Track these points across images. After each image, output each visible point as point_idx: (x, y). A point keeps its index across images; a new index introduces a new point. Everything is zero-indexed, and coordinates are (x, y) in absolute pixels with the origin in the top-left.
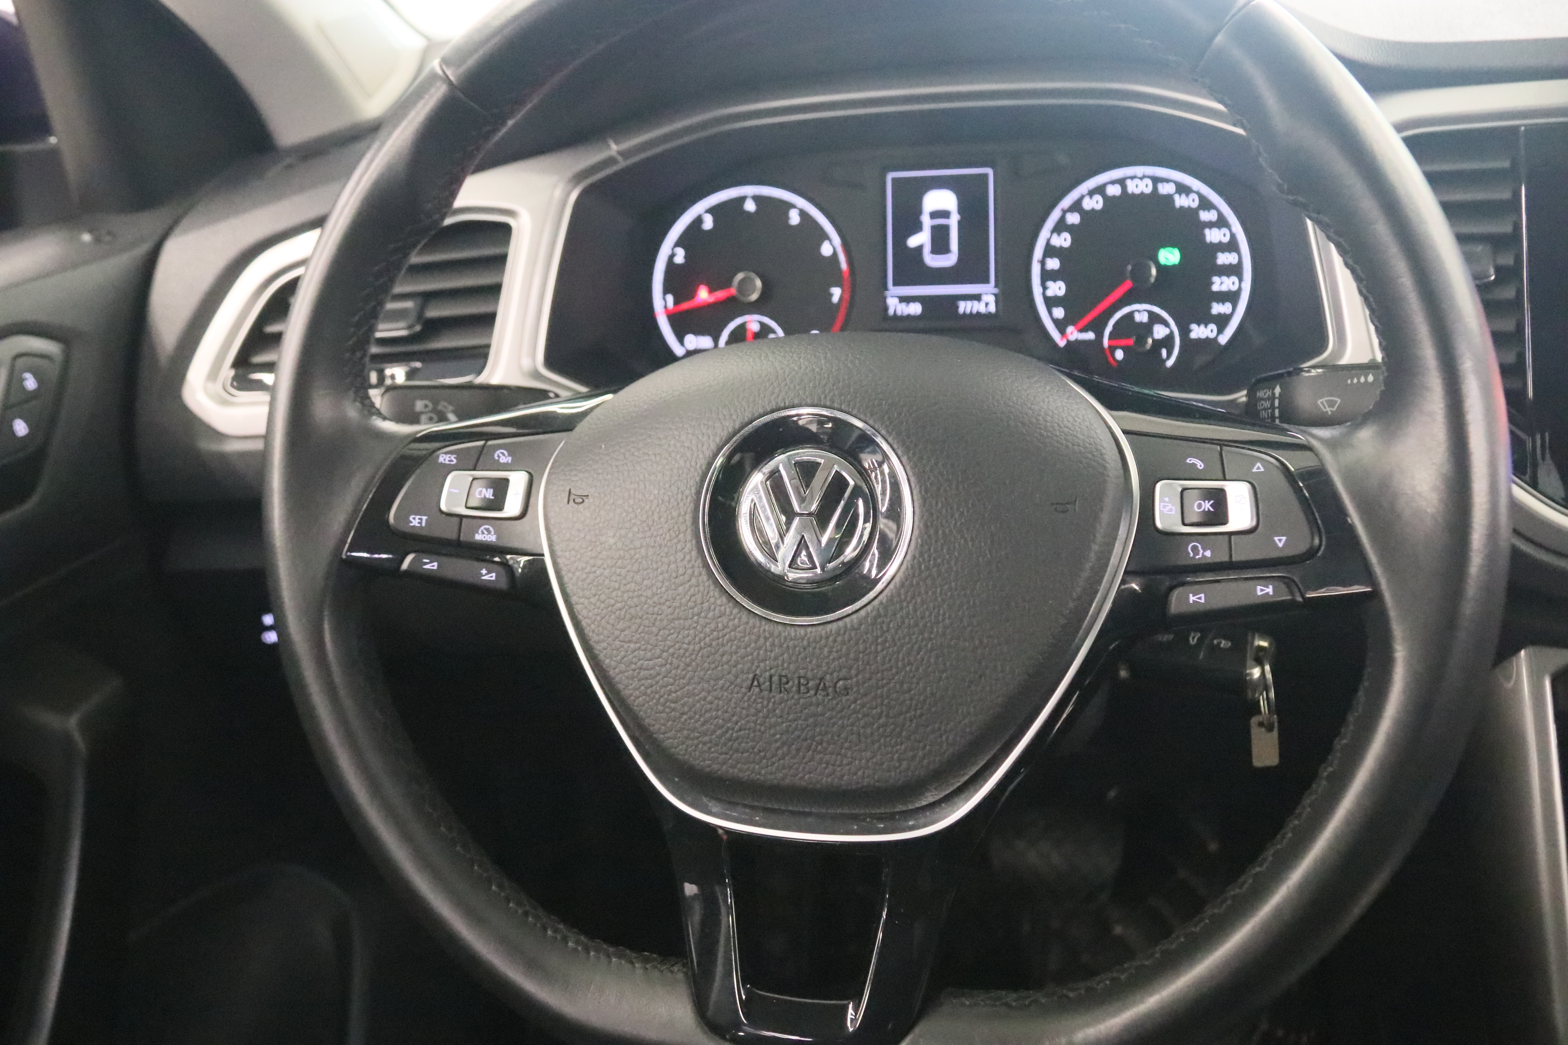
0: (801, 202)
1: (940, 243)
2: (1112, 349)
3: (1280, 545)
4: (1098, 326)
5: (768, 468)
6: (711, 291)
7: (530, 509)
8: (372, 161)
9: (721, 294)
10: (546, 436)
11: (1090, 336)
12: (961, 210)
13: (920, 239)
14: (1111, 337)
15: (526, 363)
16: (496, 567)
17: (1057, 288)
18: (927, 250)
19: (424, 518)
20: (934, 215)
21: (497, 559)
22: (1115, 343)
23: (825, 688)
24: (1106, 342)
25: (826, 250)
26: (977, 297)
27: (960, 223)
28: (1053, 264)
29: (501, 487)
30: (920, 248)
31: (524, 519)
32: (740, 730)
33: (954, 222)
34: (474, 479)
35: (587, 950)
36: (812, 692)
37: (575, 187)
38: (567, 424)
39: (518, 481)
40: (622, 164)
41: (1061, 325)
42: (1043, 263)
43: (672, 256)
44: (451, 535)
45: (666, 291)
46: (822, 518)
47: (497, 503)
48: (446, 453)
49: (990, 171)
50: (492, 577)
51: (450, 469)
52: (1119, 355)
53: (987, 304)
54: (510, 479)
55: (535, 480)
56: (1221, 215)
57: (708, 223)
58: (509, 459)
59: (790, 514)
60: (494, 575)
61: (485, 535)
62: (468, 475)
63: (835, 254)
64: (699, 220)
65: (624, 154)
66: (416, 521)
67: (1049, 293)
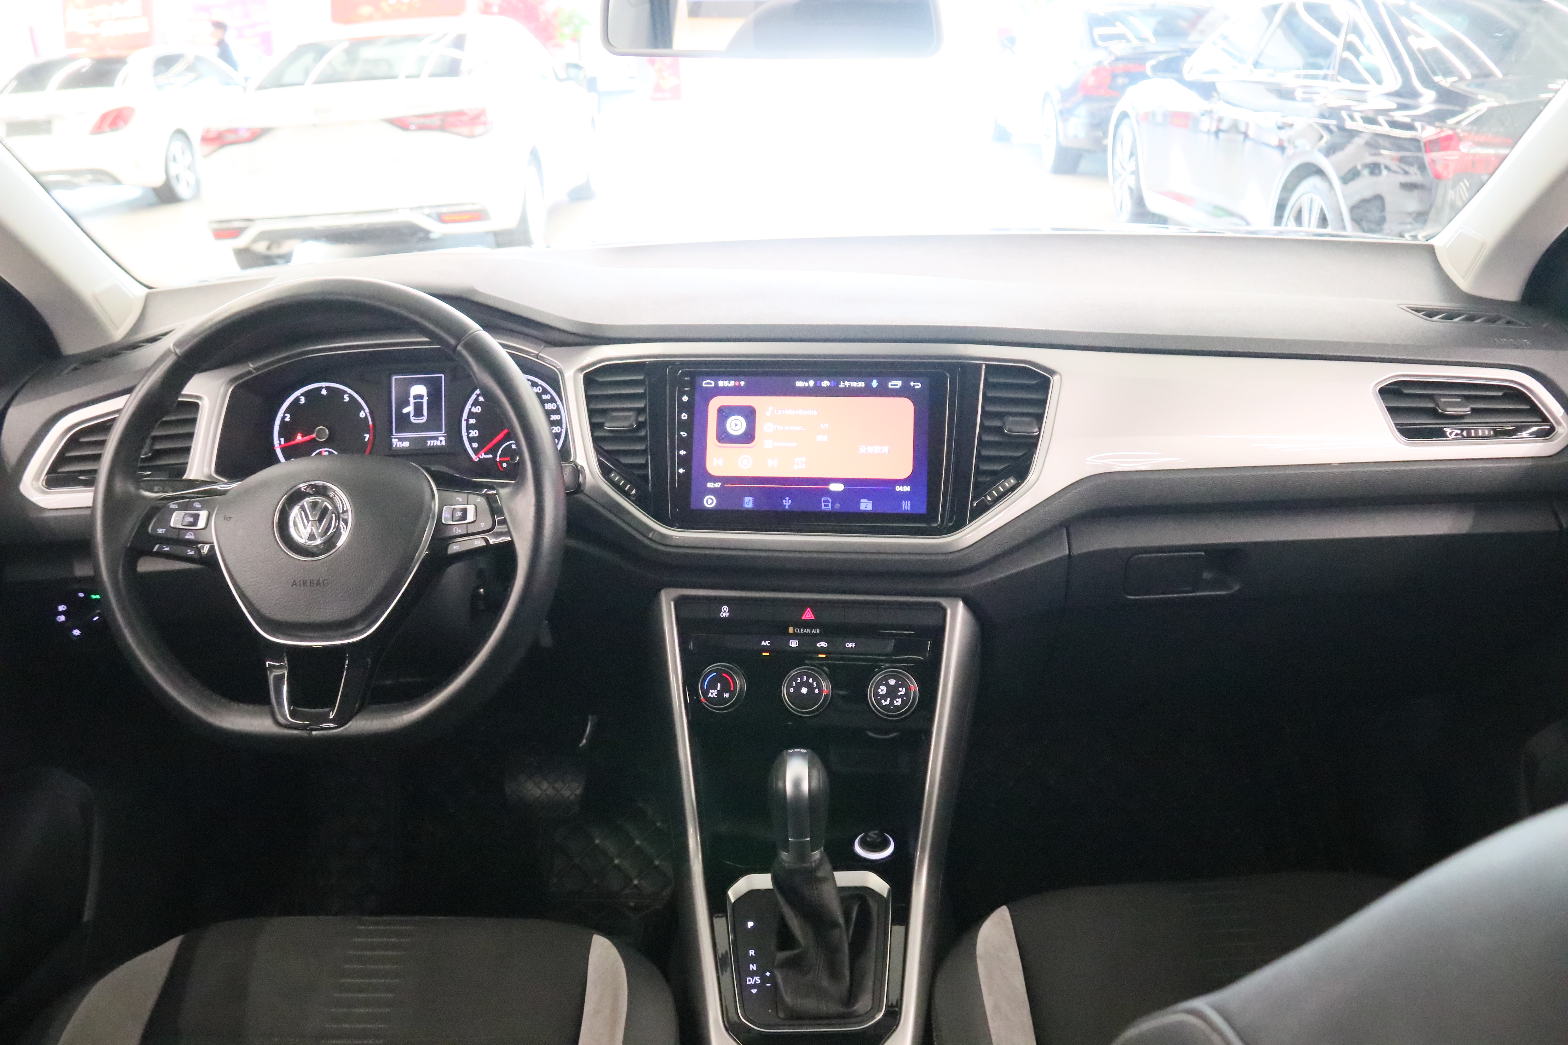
0: (349, 391)
1: (418, 412)
2: (501, 463)
3: (481, 524)
4: (493, 451)
5: (300, 504)
6: (303, 437)
7: (208, 526)
8: (143, 385)
9: (307, 438)
10: (216, 497)
11: (491, 456)
12: (429, 394)
13: (409, 409)
14: (501, 456)
15: (206, 471)
16: (194, 549)
17: (474, 433)
18: (412, 414)
19: (164, 530)
20: (415, 397)
21: (194, 546)
22: (502, 459)
23: (320, 584)
24: (498, 459)
25: (362, 415)
26: (436, 438)
27: (428, 400)
28: (472, 421)
29: (196, 517)
30: (409, 414)
31: (206, 529)
32: (289, 602)
33: (425, 400)
34: (185, 514)
35: (230, 703)
36: (315, 585)
37: (231, 385)
38: (224, 493)
39: (203, 514)
40: (256, 374)
41: (476, 452)
42: (467, 421)
43: (284, 417)
44: (175, 537)
45: (280, 436)
46: (320, 520)
47: (195, 523)
48: (174, 504)
49: (443, 376)
50: (192, 553)
51: (175, 510)
52: (505, 465)
53: (441, 441)
54: (200, 514)
55: (211, 513)
56: (552, 397)
57: (303, 400)
58: (200, 506)
59: (308, 520)
60: (193, 552)
61: (189, 536)
62: (183, 513)
63: (366, 416)
64: (297, 399)
65: (257, 369)
66: (160, 531)
67: (471, 435)
